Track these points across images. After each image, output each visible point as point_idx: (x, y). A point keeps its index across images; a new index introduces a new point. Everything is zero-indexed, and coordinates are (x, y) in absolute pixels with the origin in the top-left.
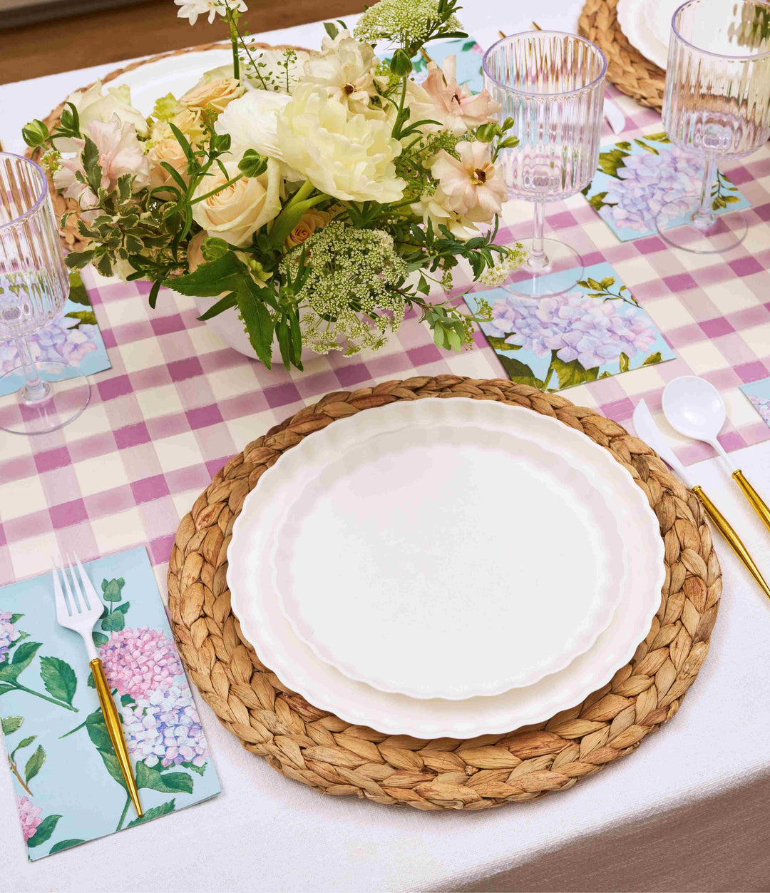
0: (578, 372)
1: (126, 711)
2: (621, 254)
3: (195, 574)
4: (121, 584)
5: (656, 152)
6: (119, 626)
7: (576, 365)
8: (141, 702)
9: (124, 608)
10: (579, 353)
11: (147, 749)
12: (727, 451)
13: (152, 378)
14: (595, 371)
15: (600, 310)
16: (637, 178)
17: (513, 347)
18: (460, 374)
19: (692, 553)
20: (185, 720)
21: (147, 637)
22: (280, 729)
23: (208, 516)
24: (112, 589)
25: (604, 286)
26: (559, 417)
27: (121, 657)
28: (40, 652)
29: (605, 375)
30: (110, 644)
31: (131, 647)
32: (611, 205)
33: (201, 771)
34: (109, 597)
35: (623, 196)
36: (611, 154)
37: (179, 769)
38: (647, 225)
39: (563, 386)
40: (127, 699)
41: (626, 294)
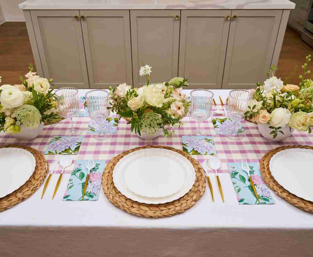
0: (196, 153)
1: (89, 184)
2: (216, 136)
3: (111, 166)
4: (99, 165)
5: (232, 121)
6: (95, 171)
7: (197, 152)
8: (92, 183)
9: (98, 168)
10: (198, 150)
11: (89, 190)
12: (218, 173)
13: (122, 136)
14: (200, 153)
15: (206, 144)
16: (226, 124)
17: (186, 146)
18: (174, 147)
19: (200, 187)
20: (98, 188)
21: (99, 173)
22: (111, 192)
23: (118, 158)
24: (97, 165)
25: (209, 140)
26: (188, 159)
27: (93, 175)
28: (81, 171)
29: (201, 154)
30: (93, 173)
31: (95, 174)
32: (218, 128)
33: (96, 196)
34: (96, 166)
35: (221, 127)
36: (222, 120)
37: (93, 194)
38: (223, 132)
39: (192, 154)
40: (91, 182)
41: (213, 143)
